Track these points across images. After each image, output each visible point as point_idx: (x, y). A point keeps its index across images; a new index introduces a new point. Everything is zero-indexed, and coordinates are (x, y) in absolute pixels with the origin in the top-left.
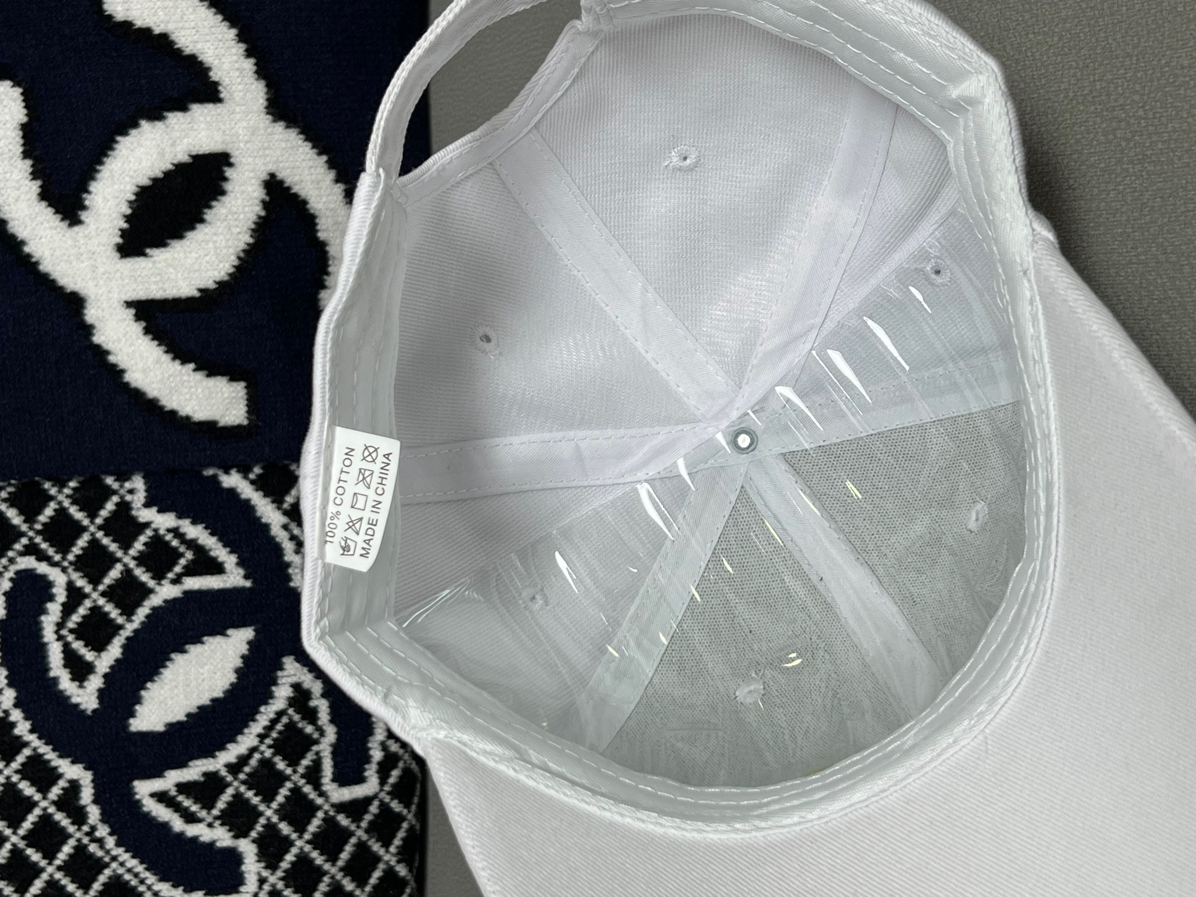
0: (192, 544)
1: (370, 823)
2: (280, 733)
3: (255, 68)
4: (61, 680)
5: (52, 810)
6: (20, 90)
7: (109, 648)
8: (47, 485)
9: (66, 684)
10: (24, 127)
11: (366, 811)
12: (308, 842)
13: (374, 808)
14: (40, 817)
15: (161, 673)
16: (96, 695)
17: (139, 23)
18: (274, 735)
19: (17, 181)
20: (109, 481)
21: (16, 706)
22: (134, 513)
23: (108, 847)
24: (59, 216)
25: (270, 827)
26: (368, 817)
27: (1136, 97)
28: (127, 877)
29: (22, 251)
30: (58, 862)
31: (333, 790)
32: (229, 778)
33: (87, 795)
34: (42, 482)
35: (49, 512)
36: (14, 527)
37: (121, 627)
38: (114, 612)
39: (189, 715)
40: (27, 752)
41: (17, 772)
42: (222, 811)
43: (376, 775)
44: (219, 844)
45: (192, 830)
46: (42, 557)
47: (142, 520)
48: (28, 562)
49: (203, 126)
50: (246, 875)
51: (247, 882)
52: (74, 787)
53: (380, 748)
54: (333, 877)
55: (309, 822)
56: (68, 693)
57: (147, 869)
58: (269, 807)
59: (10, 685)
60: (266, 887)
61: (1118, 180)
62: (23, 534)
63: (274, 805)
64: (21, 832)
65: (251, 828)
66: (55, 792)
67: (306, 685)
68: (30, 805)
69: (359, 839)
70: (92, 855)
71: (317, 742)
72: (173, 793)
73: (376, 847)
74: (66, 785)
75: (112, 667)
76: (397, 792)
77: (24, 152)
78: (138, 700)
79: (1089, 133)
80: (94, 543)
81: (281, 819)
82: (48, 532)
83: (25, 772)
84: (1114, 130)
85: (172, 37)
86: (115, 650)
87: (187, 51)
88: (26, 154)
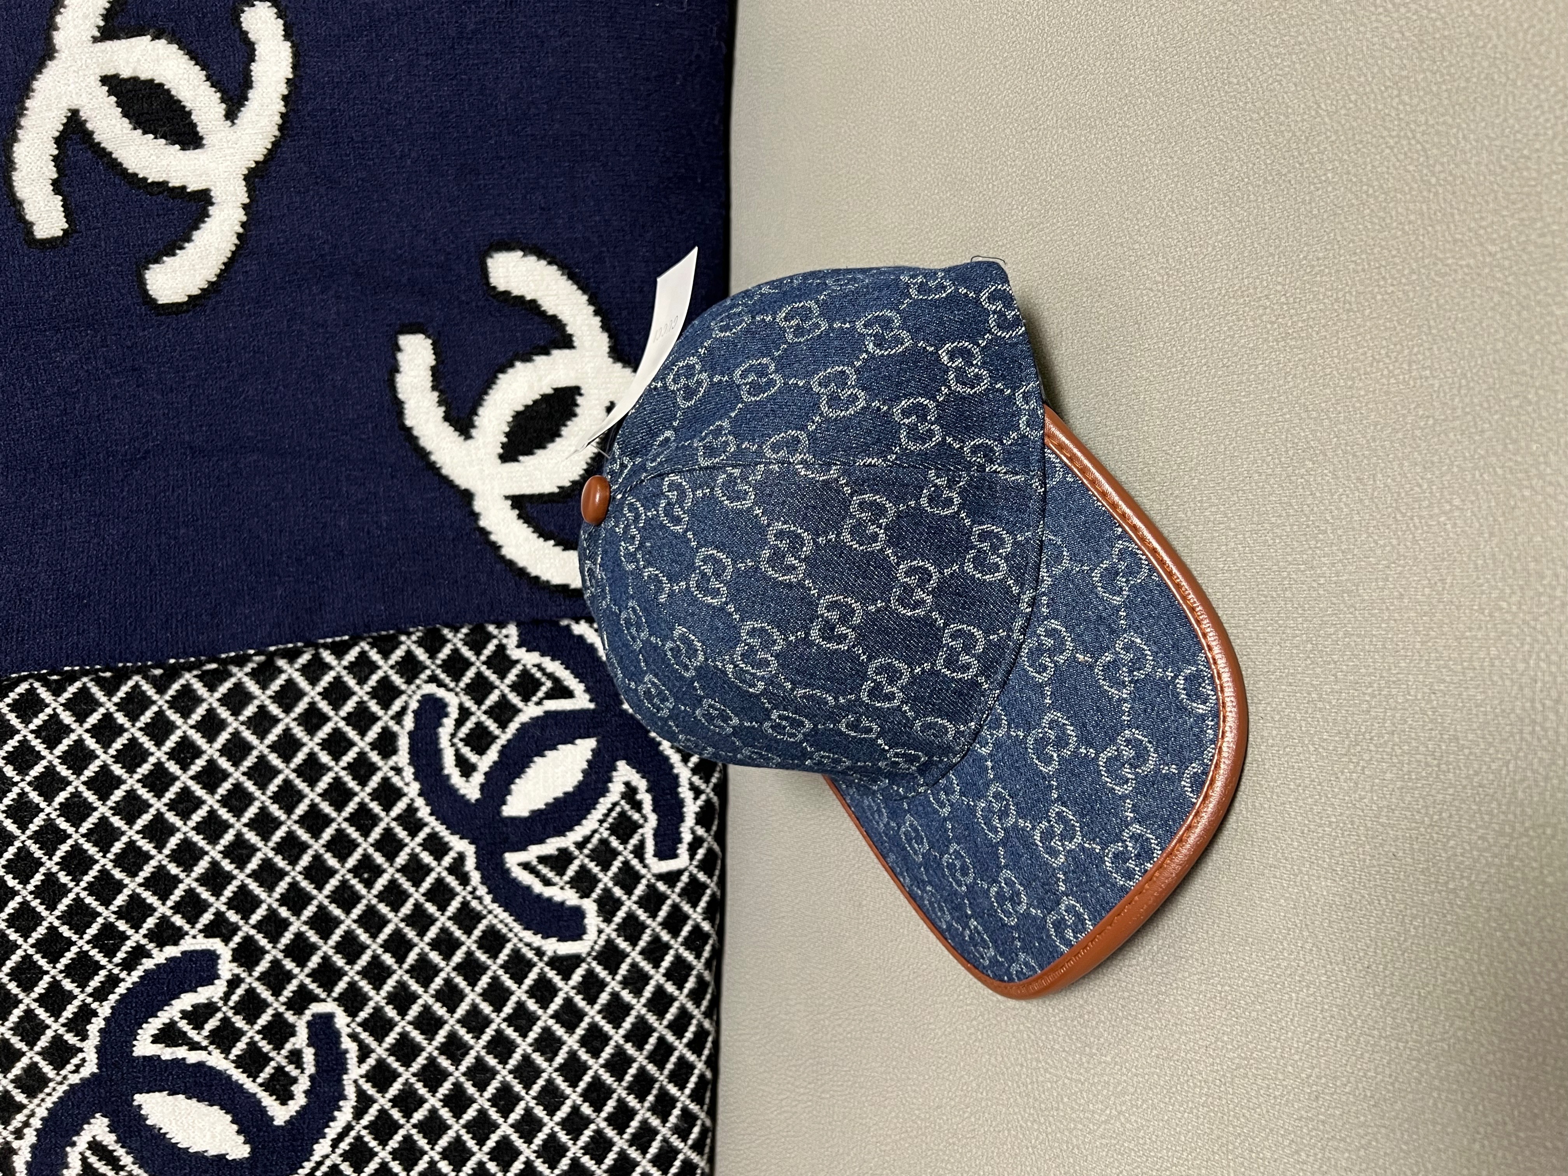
0: (550, 676)
1: (683, 889)
2: (614, 819)
3: (600, 324)
4: (452, 777)
5: (444, 874)
6: (430, 341)
8: (446, 631)
10: (433, 368)
11: (678, 880)
12: (635, 902)
13: (685, 878)
14: (436, 879)
15: (526, 772)
16: (479, 787)
17: (516, 292)
18: (610, 820)
20: (491, 628)
21: (420, 795)
22: (508, 652)
23: (485, 903)
24: (457, 433)
25: (607, 891)
26: (680, 885)
28: (500, 926)
29: (429, 459)
30: (448, 914)
32: (577, 853)
33: (470, 864)
34: (442, 628)
35: (446, 651)
36: (421, 662)
37: (497, 737)
38: (492, 725)
39: (547, 805)
40: (427, 830)
41: (419, 845)
42: (571, 878)
44: (569, 903)
45: (548, 892)
46: (441, 684)
47: (514, 658)
48: (430, 688)
49: (561, 366)
50: (588, 927)
51: (588, 931)
52: (461, 858)
54: (653, 930)
55: (635, 888)
56: (457, 786)
57: (515, 920)
58: (606, 875)
60: (604, 937)
62: (426, 668)
63: (610, 874)
64: (422, 890)
65: (592, 891)
66: (447, 861)
67: (634, 784)
68: (428, 870)
69: (673, 901)
70: (473, 910)
71: (641, 826)
73: (686, 908)
74: (455, 855)
75: (490, 767)
76: (702, 867)
77: (432, 387)
78: (509, 792)
79: (1239, 320)
80: (479, 674)
81: (615, 884)
82: (446, 666)
83: (425, 845)
84: (1261, 316)
85: (540, 302)
86: (493, 754)
87: (550, 312)
88: (434, 388)
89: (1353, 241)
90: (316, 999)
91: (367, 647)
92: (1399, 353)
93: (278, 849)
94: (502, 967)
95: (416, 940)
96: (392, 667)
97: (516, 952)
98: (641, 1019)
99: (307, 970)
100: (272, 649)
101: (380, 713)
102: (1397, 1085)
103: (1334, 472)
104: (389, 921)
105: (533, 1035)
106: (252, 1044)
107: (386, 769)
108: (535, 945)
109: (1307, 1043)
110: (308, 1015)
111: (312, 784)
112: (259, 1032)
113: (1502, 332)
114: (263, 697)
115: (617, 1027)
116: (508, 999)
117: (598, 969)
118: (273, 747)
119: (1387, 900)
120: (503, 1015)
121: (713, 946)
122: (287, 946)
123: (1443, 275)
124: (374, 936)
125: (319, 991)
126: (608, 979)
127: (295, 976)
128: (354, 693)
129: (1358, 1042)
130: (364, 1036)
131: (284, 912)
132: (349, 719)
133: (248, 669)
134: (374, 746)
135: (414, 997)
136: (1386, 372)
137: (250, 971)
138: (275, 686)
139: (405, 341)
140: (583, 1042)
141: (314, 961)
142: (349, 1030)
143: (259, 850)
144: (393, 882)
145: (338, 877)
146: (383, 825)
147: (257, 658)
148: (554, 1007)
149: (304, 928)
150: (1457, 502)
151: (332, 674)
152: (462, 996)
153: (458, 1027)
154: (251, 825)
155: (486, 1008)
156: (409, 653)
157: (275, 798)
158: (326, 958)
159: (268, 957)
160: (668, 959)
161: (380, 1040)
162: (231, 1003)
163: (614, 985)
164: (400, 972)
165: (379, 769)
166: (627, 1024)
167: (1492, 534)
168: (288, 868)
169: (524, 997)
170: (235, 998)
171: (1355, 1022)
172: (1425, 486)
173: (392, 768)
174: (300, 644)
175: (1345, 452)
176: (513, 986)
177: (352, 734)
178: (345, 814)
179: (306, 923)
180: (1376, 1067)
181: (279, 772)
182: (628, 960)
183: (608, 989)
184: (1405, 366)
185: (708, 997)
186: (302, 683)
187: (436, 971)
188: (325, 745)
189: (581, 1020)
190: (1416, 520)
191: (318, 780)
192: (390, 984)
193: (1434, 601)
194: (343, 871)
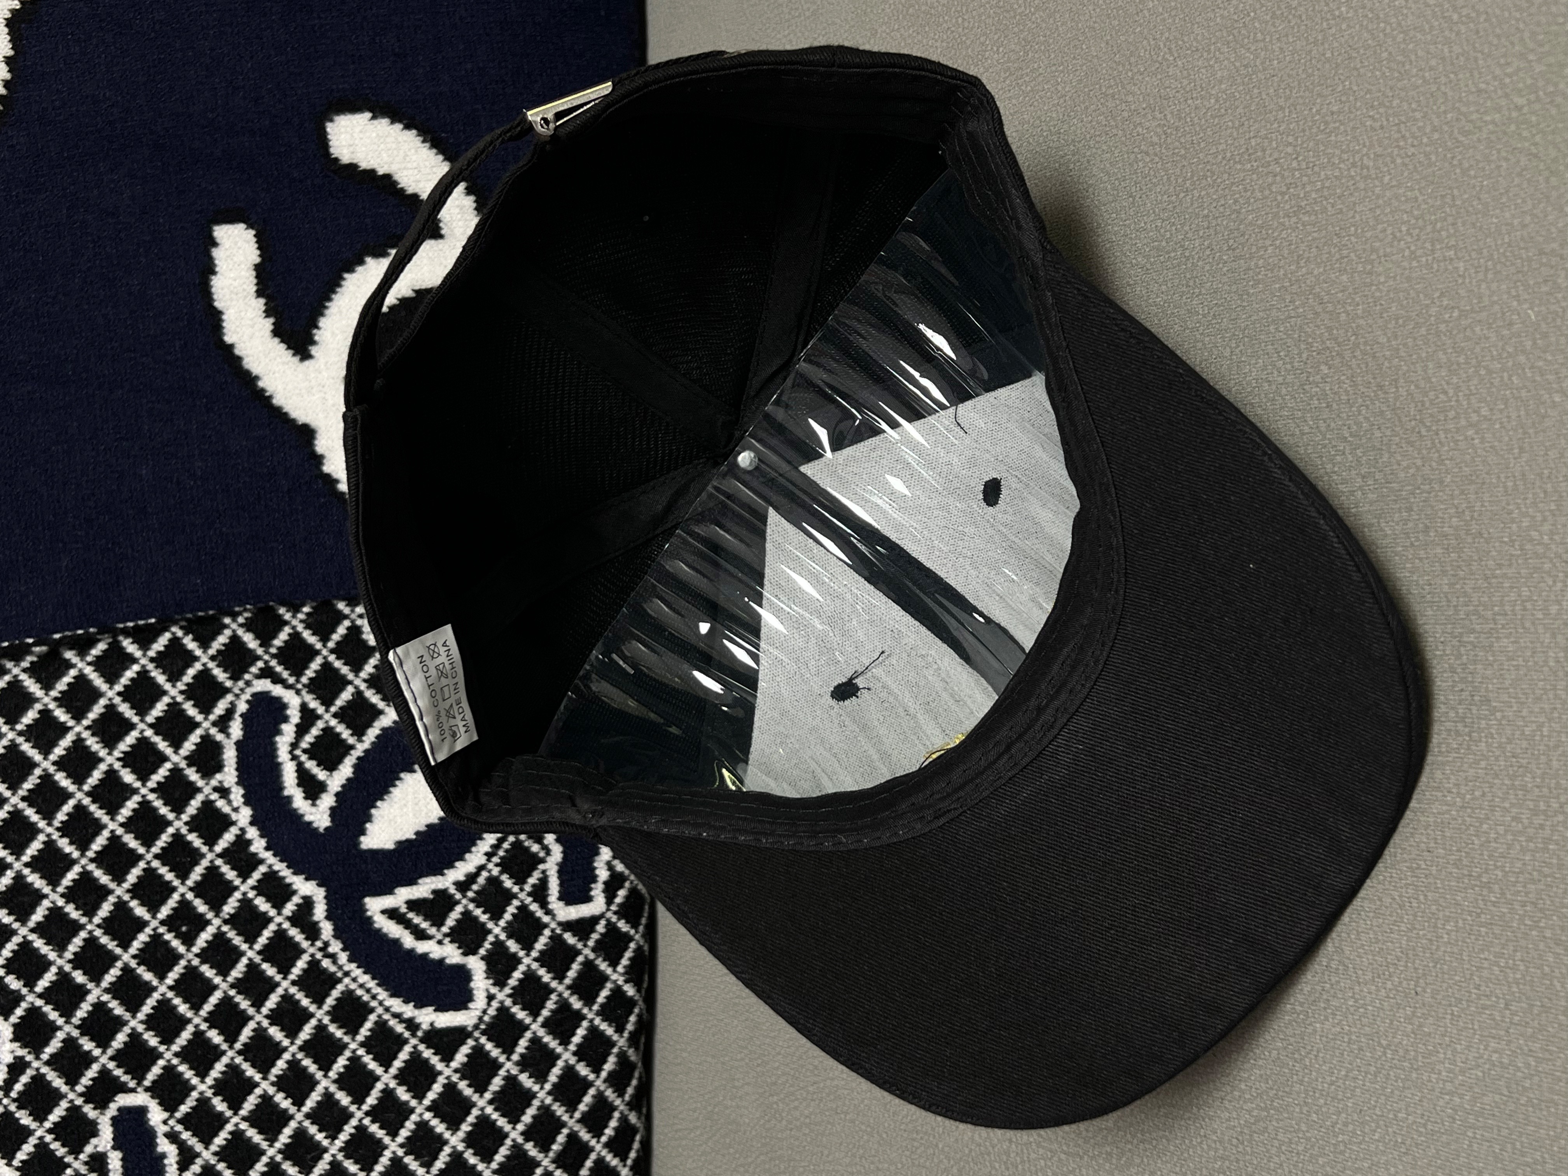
1: (597, 942)
2: (507, 851)
3: (474, 205)
4: (295, 799)
5: (286, 925)
6: (253, 232)
7: (341, 767)
8: (282, 611)
9: (300, 802)
10: (258, 268)
11: (593, 931)
12: (535, 960)
13: (601, 928)
14: (275, 932)
15: (390, 792)
16: (328, 812)
17: (364, 165)
18: (501, 853)
19: (252, 319)
20: (341, 606)
21: (252, 823)
23: (340, 963)
24: (291, 352)
25: (498, 944)
26: (595, 936)
27: (1290, 150)
28: (359, 992)
29: (256, 386)
30: (292, 977)
31: (559, 908)
32: (458, 896)
33: (320, 911)
34: (277, 607)
35: (283, 636)
36: (250, 651)
37: (352, 747)
38: (345, 733)
39: (418, 833)
40: (263, 869)
41: (253, 888)
42: (451, 928)
43: (603, 895)
44: (448, 961)
45: (422, 947)
46: (277, 679)
48: (263, 685)
49: (425, 261)
50: (475, 992)
51: (475, 998)
52: (308, 903)
53: (606, 867)
54: (560, 995)
55: (536, 940)
56: (301, 812)
57: (378, 985)
58: (497, 925)
59: (246, 803)
60: (495, 1004)
61: (1276, 234)
62: (259, 658)
63: (502, 923)
64: (257, 947)
65: (481, 946)
66: (289, 908)
68: (265, 920)
69: (586, 957)
70: (324, 971)
71: (543, 861)
72: (404, 910)
73: (603, 966)
74: (300, 901)
75: (343, 786)
76: (622, 913)
77: (257, 291)
78: (369, 818)
79: (1246, 190)
80: (326, 666)
81: (509, 937)
82: (283, 656)
83: (261, 888)
84: (1270, 185)
85: (396, 177)
86: (346, 770)
87: (410, 191)
88: (259, 293)
89: (1369, 91)
90: (124, 1089)
91: (180, 633)
92: (1421, 229)
93: (70, 895)
94: (362, 1045)
95: (251, 1011)
96: (213, 658)
97: (381, 1025)
98: (545, 1111)
99: (110, 1052)
100: (57, 636)
101: (199, 718)
102: (1429, 1127)
103: (1352, 378)
104: (216, 987)
105: (404, 1133)
106: (42, 1146)
107: (207, 790)
108: (405, 1016)
109: (1332, 1083)
110: (112, 1109)
111: (112, 812)
112: (49, 1131)
113: (1530, 202)
114: (46, 700)
115: (514, 1120)
116: (372, 1087)
117: (489, 1046)
118: (60, 764)
119: (1419, 902)
120: (365, 1107)
121: (640, 1016)
122: (83, 1020)
123: (1466, 133)
124: (196, 1007)
125: (125, 1078)
126: (502, 1059)
127: (96, 1059)
128: (165, 693)
129: (1387, 1077)
130: (186, 1135)
131: (79, 977)
132: (158, 726)
133: (25, 664)
134: (191, 760)
135: (251, 1085)
136: (1407, 253)
137: (37, 1053)
138: (62, 685)
139: (221, 232)
140: (470, 1140)
141: (120, 1039)
142: (166, 1129)
143: (45, 896)
144: (219, 936)
145: (148, 930)
146: (205, 863)
147: (37, 649)
148: (431, 1096)
149: (105, 998)
150: (1484, 412)
151: (136, 668)
152: (312, 1083)
153: (306, 1123)
154: (35, 864)
155: (344, 1099)
156: (235, 639)
157: (65, 830)
158: (134, 1036)
159: (60, 1035)
160: (581, 1032)
161: (207, 1143)
162: (13, 1094)
163: (509, 1067)
164: (230, 1053)
165: (199, 790)
166: (527, 1118)
167: (1521, 449)
168: (84, 920)
169: (392, 1084)
170: (18, 1087)
171: (1385, 1053)
172: (1451, 392)
173: (215, 789)
174: (92, 630)
175: (1364, 353)
176: (379, 1071)
177: (162, 745)
178: (155, 850)
179: (107, 991)
180: (1408, 1106)
181: (70, 796)
182: (528, 1035)
183: (502, 1072)
184: (1428, 245)
185: (634, 1082)
186: (98, 681)
187: (278, 1051)
188: (127, 760)
189: (468, 1113)
190: (1442, 435)
191: (121, 805)
192: (218, 1069)
193: (1462, 533)
194: (154, 923)
